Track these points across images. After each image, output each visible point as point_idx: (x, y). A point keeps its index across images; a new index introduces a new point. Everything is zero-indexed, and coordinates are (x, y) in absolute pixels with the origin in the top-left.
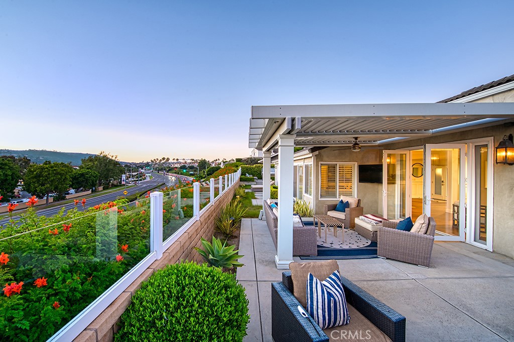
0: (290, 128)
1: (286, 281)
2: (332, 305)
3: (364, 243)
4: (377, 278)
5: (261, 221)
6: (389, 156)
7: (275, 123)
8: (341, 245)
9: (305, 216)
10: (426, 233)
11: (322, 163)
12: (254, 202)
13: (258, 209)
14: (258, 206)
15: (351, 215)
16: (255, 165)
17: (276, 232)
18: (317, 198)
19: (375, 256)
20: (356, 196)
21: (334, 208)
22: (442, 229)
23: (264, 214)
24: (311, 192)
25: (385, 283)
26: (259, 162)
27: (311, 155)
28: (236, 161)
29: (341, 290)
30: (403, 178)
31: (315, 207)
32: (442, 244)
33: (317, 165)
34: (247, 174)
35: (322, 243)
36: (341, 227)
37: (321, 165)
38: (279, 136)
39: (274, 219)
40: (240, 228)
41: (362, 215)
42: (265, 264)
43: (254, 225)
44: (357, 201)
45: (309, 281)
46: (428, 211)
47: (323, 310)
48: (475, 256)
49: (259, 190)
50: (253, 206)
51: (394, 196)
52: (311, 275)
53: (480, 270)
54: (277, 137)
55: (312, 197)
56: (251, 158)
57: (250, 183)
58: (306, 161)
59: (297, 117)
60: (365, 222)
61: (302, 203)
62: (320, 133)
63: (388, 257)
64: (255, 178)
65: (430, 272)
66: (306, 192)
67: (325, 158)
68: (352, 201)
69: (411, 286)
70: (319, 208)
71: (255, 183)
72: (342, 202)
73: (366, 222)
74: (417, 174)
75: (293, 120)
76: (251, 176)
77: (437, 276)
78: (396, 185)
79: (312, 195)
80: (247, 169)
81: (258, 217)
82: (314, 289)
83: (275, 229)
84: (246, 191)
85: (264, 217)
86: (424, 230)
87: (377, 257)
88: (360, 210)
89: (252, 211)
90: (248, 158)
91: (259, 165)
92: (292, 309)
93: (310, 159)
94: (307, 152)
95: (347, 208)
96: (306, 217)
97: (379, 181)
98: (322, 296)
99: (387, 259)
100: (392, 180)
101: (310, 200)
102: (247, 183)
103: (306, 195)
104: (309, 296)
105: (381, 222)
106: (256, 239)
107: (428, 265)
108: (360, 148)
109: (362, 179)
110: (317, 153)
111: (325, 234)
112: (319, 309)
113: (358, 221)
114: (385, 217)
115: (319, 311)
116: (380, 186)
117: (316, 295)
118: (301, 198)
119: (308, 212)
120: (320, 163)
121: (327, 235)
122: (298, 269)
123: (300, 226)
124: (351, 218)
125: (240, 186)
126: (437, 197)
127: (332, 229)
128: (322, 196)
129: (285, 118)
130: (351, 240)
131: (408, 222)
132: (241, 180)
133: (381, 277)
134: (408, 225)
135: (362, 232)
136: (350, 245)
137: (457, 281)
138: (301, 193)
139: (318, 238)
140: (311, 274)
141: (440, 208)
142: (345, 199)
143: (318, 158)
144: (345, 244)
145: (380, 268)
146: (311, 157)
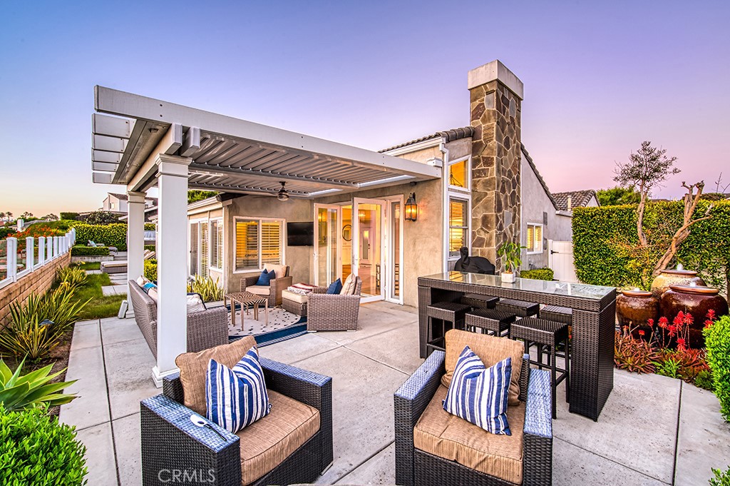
0: (180, 141)
1: (170, 389)
2: (246, 394)
3: (292, 320)
4: (306, 356)
5: (124, 321)
6: (321, 211)
7: (150, 130)
8: (264, 329)
9: (210, 299)
10: (353, 294)
11: (238, 217)
12: (107, 291)
13: (118, 300)
14: (117, 296)
15: (277, 287)
16: (110, 225)
17: (155, 327)
18: (231, 272)
19: (305, 332)
20: (284, 263)
21: (254, 281)
22: (368, 291)
23: (131, 307)
24: (220, 264)
25: (314, 359)
26: (120, 219)
27: (220, 205)
28: (63, 218)
29: (259, 370)
30: (334, 241)
31: (227, 285)
32: (368, 306)
33: (230, 221)
34: (92, 243)
35: (237, 332)
36: (264, 307)
37: (237, 220)
38: (158, 156)
39: (150, 305)
40: (70, 340)
41: (291, 285)
42: (131, 387)
43: (106, 330)
44: (285, 269)
45: (210, 372)
46: (356, 270)
47: (232, 406)
48: (392, 311)
49: (119, 269)
50: (106, 298)
51: (326, 261)
52: (214, 363)
53: (394, 323)
54: (156, 158)
55: (222, 271)
56: (101, 214)
57: (97, 260)
58: (213, 214)
59: (192, 128)
60: (294, 295)
61: (206, 282)
62: (233, 168)
63: (318, 329)
64: (110, 248)
65: (358, 335)
66: (214, 263)
67: (242, 211)
68: (279, 270)
69: (340, 354)
70: (233, 285)
71: (112, 258)
72: (266, 272)
73: (295, 293)
74: (348, 237)
75: (186, 131)
76: (103, 246)
77: (363, 337)
78: (328, 247)
79: (223, 267)
80: (91, 232)
81: (116, 315)
82: (219, 381)
83: (153, 322)
84: (88, 273)
85: (131, 311)
86: (351, 290)
87: (307, 333)
88: (288, 280)
89: (103, 306)
90: (95, 213)
91: (120, 224)
92: (180, 425)
93: (220, 211)
94: (214, 199)
95: (272, 279)
96: (213, 301)
97: (310, 243)
98: (231, 386)
99: (318, 331)
100: (323, 242)
101: (219, 276)
102: (91, 260)
103: (212, 268)
104: (210, 394)
105: (311, 290)
106: (110, 353)
107: (355, 329)
108: (288, 197)
109: (291, 243)
110: (230, 202)
111: (241, 320)
112: (226, 407)
113: (286, 294)
114: (316, 284)
115: (226, 411)
116: (311, 250)
117: (221, 388)
118: (204, 275)
119: (216, 293)
120: (235, 217)
121: (245, 321)
122: (192, 361)
123: (200, 310)
124: (276, 292)
125: (72, 265)
126: (365, 261)
127: (252, 311)
128: (237, 268)
129: (170, 125)
130: (277, 319)
131: (338, 283)
132: (75, 252)
133: (310, 354)
134: (337, 288)
135: (290, 308)
136: (276, 326)
137: (378, 337)
138: (204, 267)
139: (231, 327)
140: (213, 361)
141: (366, 272)
142: (269, 267)
143: (232, 210)
144: (269, 326)
145: (310, 345)
146: (222, 208)
